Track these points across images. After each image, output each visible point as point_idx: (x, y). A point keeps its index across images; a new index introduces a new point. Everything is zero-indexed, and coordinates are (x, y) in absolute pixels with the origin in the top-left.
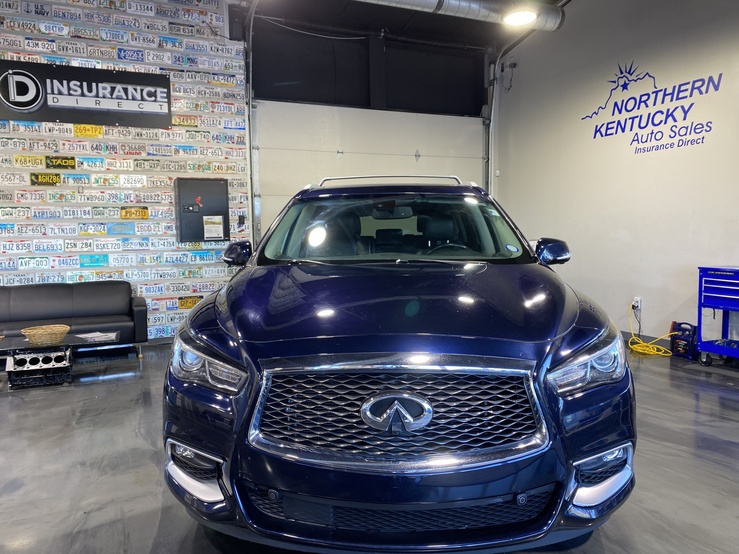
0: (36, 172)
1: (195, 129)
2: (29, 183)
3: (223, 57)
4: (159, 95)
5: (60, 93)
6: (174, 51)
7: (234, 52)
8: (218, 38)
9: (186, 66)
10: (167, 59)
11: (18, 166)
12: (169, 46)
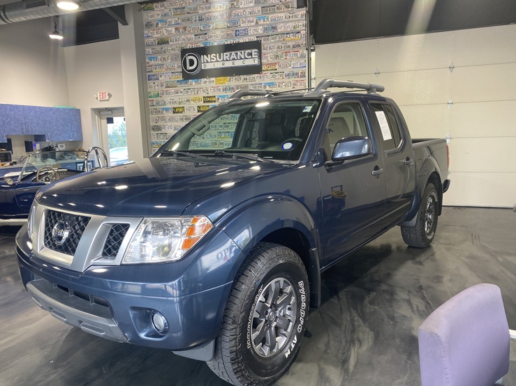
0: (200, 105)
1: (276, 71)
2: (197, 111)
3: (292, 21)
4: (253, 54)
5: (208, 62)
6: (264, 24)
7: (300, 16)
8: (290, 9)
9: (270, 33)
10: (260, 30)
11: (192, 102)
12: (262, 22)
